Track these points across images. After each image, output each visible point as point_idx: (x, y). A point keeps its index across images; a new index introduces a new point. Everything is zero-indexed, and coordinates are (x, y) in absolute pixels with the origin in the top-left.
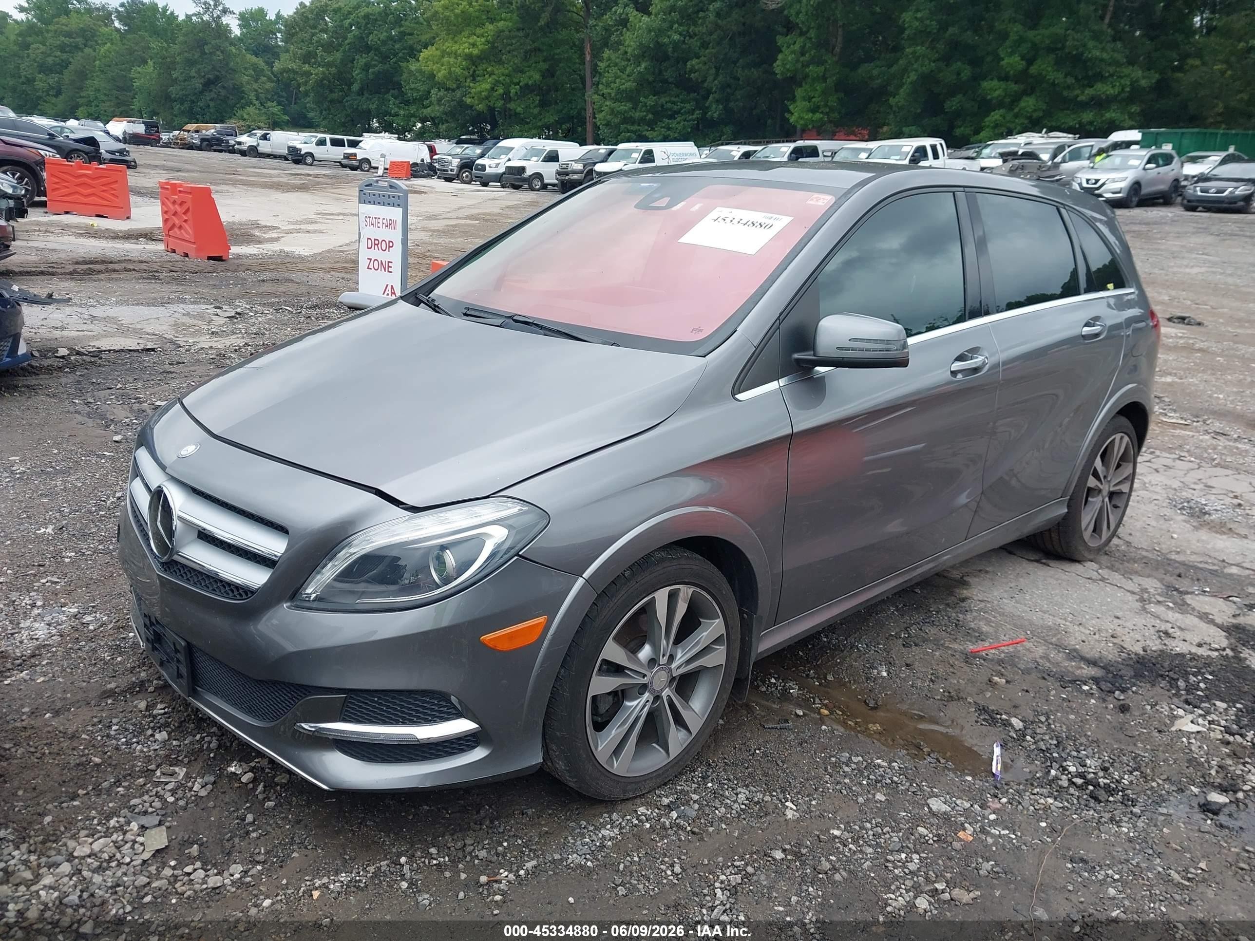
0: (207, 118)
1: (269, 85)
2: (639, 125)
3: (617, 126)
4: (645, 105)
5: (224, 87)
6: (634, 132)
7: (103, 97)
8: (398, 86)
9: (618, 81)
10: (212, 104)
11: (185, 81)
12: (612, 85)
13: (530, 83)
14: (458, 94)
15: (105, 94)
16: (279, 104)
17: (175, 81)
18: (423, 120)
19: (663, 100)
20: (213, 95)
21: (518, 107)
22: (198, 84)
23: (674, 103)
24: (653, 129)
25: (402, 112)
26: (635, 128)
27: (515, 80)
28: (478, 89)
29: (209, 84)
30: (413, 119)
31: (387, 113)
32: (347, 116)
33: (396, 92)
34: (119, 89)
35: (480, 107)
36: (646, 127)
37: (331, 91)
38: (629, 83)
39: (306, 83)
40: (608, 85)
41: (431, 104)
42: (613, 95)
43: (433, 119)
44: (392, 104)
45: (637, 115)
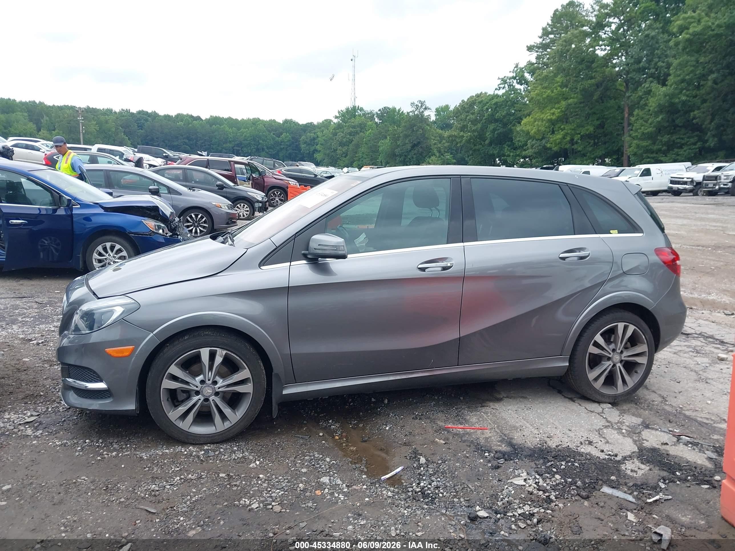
0: (412, 163)
1: (447, 145)
2: (657, 153)
3: (641, 155)
4: (661, 141)
5: (421, 147)
6: (653, 158)
7: (365, 156)
8: (511, 140)
9: (642, 128)
10: (414, 156)
11: (403, 146)
12: (639, 131)
13: (587, 133)
14: (544, 141)
15: (367, 155)
16: (451, 154)
17: (398, 146)
18: (524, 158)
19: (674, 137)
20: (416, 152)
21: (579, 148)
22: (409, 147)
23: (682, 139)
24: (666, 156)
25: (512, 154)
26: (654, 155)
27: (578, 132)
28: (554, 139)
29: (414, 146)
30: (518, 158)
31: (504, 155)
32: (482, 158)
33: (510, 143)
34: (373, 152)
35: (555, 149)
36: (661, 155)
37: (475, 145)
38: (651, 129)
39: (461, 142)
40: (636, 130)
41: (528, 149)
42: (639, 136)
43: (529, 157)
44: (506, 150)
45: (655, 148)
